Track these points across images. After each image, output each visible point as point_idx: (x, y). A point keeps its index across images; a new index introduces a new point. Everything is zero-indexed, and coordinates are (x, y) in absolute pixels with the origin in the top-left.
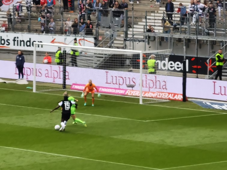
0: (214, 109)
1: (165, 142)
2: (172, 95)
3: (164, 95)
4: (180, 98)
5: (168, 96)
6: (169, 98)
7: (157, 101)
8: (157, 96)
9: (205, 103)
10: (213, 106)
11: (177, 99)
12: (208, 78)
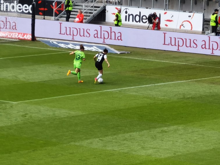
0: (60, 47)
1: (18, 78)
2: (21, 35)
3: (14, 35)
4: (29, 37)
5: (18, 36)
6: (19, 37)
7: (8, 40)
8: (7, 36)
9: (52, 42)
10: (59, 45)
11: (26, 38)
12: (54, 20)
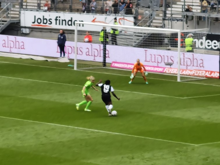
1: (202, 119)
2: (208, 73)
3: (201, 73)
4: (217, 75)
5: (205, 74)
6: (206, 75)
7: (195, 78)
8: (194, 73)
11: (214, 76)
